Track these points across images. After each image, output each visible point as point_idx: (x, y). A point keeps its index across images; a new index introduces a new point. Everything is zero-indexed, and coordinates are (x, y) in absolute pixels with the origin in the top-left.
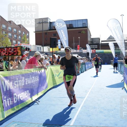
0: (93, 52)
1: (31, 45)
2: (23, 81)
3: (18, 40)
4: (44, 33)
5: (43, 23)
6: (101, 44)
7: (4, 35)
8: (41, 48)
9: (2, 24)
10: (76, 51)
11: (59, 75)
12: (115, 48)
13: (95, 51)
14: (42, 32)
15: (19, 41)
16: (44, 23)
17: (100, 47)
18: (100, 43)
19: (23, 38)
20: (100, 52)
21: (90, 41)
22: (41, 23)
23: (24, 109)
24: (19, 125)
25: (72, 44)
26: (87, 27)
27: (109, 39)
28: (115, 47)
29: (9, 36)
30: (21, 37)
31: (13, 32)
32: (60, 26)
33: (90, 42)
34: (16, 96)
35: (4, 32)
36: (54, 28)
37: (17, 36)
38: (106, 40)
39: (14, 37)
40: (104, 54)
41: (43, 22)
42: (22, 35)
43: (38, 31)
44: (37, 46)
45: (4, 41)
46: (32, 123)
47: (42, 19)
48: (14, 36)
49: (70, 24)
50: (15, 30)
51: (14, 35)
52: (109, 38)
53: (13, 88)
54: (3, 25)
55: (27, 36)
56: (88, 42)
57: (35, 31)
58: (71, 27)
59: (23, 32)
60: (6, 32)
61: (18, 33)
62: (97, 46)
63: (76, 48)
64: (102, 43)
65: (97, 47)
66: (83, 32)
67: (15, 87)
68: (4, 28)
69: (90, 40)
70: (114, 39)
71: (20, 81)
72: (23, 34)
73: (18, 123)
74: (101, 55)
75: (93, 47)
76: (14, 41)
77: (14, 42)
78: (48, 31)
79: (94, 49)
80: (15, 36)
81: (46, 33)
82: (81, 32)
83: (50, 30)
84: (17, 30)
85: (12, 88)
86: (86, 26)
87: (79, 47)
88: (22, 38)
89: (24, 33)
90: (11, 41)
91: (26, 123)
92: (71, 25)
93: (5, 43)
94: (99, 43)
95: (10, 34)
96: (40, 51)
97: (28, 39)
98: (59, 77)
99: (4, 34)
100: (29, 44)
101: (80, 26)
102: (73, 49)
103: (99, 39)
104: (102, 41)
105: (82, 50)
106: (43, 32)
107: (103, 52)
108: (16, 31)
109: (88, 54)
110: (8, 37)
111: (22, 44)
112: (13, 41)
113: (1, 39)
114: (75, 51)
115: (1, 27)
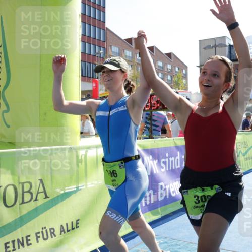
1: (190, 92)
2: (178, 160)
5: (215, 46)
11: (246, 153)
16: (217, 46)
19: (175, 79)
22: (213, 47)
23: (177, 215)
24: (166, 243)
30: (171, 77)
31: (157, 67)
34: (164, 187)
37: (165, 75)
41: (217, 44)
42: (174, 72)
46: (192, 242)
47: (215, 39)
50: (160, 64)
51: (158, 73)
53: (158, 172)
55: (184, 74)
57: (199, 65)
59: (175, 67)
61: (166, 69)
67: (163, 170)
71: (173, 159)
72: (176, 72)
73: (166, 240)
80: (160, 75)
84: (165, 64)
85: (156, 171)
88: (173, 79)
89: (177, 69)
91: (181, 242)
97: (184, 81)
98: (246, 157)
100: (187, 90)
108: (162, 65)
115: (134, 59)
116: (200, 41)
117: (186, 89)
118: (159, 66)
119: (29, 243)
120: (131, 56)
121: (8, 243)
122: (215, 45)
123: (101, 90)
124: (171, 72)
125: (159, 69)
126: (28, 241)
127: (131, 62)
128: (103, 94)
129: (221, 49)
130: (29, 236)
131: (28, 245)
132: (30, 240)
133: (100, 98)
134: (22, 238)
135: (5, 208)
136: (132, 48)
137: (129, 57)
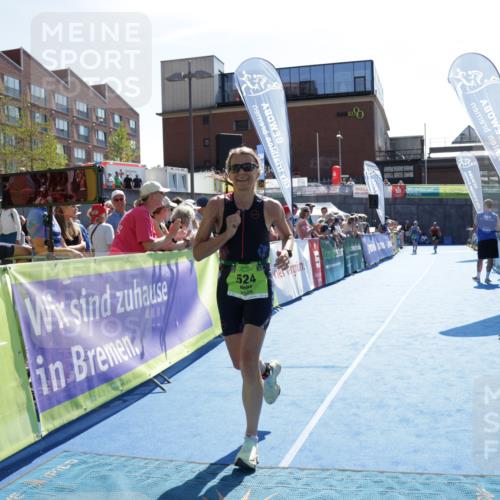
0: (394, 192)
1: (144, 166)
3: (94, 146)
4: (195, 117)
5: (190, 76)
6: (431, 161)
7: (39, 130)
8: (184, 178)
9: (29, 84)
10: (326, 192)
12: (486, 179)
13: (403, 189)
14: (187, 115)
15: (100, 152)
16: (194, 76)
17: (425, 174)
18: (426, 157)
19: (113, 138)
20: (424, 194)
21: (383, 149)
22: (185, 77)
25: (312, 162)
26: (371, 93)
27: (460, 142)
28: (486, 173)
29: (58, 130)
30: (105, 134)
31: (75, 115)
32: (256, 87)
33: (383, 154)
35: (37, 115)
36: (238, 99)
37: (92, 130)
38: (449, 145)
39: (79, 135)
40: (441, 200)
41: (193, 71)
42: (112, 126)
43: (176, 108)
44: (169, 168)
45: (37, 151)
47: (188, 61)
48: (78, 131)
49: (301, 83)
50: (82, 107)
51: (77, 126)
52: (462, 138)
54: (32, 87)
55: (132, 129)
56: (377, 154)
57: (160, 111)
58: (307, 91)
59: (113, 114)
60: (46, 117)
61: (94, 118)
62: (411, 168)
63: (326, 178)
64: (435, 156)
65: (411, 175)
66: (357, 113)
68: (40, 98)
69: (386, 143)
70: (479, 142)
72: (115, 123)
74: (427, 207)
75: (396, 176)
76: (80, 151)
77: (79, 154)
78: (214, 112)
79: (401, 183)
80: (82, 130)
81: (206, 119)
82: (346, 114)
83: (220, 105)
84: (91, 108)
86: (368, 88)
87: (338, 175)
88: (110, 139)
89: (117, 119)
90: (68, 150)
92: (308, 85)
93: (43, 160)
94: (419, 157)
95: (62, 124)
96: (182, 190)
97: (132, 143)
99: (38, 124)
100: (139, 162)
101: (343, 89)
102: (317, 181)
103: (421, 140)
104: (433, 150)
105: (351, 187)
106: (193, 114)
107: (437, 194)
108: (85, 110)
109: (373, 200)
110: (53, 133)
111: (112, 162)
112: (75, 150)
113: (28, 144)
114: (322, 190)
115: (25, 94)
116: (163, 63)
117: (137, 160)
118: (78, 111)
120: (17, 87)
122: (190, 73)
124: (104, 125)
125: (78, 118)
127: (17, 100)
129: (201, 81)
136: (20, 70)
137: (14, 90)
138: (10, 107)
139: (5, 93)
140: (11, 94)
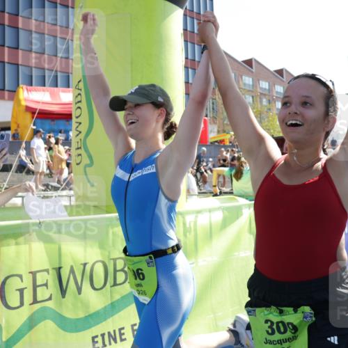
7: (266, 110)
9: (259, 80)
29: (278, 109)
35: (264, 100)
54: (261, 82)
60: (269, 101)
68: (265, 89)
110: (275, 111)
115: (256, 87)
119: (123, 337)
120: (251, 83)
121: (97, 336)
123: (211, 131)
126: (121, 334)
127: (252, 91)
128: (214, 138)
130: (123, 328)
131: (122, 340)
132: (124, 334)
133: (211, 143)
134: (114, 331)
135: (93, 291)
136: (252, 72)
137: (249, 85)
138: (247, 96)
139: (243, 87)
140: (247, 88)
